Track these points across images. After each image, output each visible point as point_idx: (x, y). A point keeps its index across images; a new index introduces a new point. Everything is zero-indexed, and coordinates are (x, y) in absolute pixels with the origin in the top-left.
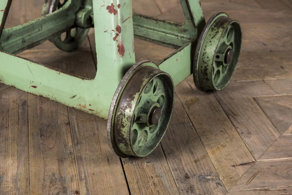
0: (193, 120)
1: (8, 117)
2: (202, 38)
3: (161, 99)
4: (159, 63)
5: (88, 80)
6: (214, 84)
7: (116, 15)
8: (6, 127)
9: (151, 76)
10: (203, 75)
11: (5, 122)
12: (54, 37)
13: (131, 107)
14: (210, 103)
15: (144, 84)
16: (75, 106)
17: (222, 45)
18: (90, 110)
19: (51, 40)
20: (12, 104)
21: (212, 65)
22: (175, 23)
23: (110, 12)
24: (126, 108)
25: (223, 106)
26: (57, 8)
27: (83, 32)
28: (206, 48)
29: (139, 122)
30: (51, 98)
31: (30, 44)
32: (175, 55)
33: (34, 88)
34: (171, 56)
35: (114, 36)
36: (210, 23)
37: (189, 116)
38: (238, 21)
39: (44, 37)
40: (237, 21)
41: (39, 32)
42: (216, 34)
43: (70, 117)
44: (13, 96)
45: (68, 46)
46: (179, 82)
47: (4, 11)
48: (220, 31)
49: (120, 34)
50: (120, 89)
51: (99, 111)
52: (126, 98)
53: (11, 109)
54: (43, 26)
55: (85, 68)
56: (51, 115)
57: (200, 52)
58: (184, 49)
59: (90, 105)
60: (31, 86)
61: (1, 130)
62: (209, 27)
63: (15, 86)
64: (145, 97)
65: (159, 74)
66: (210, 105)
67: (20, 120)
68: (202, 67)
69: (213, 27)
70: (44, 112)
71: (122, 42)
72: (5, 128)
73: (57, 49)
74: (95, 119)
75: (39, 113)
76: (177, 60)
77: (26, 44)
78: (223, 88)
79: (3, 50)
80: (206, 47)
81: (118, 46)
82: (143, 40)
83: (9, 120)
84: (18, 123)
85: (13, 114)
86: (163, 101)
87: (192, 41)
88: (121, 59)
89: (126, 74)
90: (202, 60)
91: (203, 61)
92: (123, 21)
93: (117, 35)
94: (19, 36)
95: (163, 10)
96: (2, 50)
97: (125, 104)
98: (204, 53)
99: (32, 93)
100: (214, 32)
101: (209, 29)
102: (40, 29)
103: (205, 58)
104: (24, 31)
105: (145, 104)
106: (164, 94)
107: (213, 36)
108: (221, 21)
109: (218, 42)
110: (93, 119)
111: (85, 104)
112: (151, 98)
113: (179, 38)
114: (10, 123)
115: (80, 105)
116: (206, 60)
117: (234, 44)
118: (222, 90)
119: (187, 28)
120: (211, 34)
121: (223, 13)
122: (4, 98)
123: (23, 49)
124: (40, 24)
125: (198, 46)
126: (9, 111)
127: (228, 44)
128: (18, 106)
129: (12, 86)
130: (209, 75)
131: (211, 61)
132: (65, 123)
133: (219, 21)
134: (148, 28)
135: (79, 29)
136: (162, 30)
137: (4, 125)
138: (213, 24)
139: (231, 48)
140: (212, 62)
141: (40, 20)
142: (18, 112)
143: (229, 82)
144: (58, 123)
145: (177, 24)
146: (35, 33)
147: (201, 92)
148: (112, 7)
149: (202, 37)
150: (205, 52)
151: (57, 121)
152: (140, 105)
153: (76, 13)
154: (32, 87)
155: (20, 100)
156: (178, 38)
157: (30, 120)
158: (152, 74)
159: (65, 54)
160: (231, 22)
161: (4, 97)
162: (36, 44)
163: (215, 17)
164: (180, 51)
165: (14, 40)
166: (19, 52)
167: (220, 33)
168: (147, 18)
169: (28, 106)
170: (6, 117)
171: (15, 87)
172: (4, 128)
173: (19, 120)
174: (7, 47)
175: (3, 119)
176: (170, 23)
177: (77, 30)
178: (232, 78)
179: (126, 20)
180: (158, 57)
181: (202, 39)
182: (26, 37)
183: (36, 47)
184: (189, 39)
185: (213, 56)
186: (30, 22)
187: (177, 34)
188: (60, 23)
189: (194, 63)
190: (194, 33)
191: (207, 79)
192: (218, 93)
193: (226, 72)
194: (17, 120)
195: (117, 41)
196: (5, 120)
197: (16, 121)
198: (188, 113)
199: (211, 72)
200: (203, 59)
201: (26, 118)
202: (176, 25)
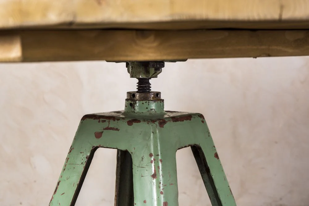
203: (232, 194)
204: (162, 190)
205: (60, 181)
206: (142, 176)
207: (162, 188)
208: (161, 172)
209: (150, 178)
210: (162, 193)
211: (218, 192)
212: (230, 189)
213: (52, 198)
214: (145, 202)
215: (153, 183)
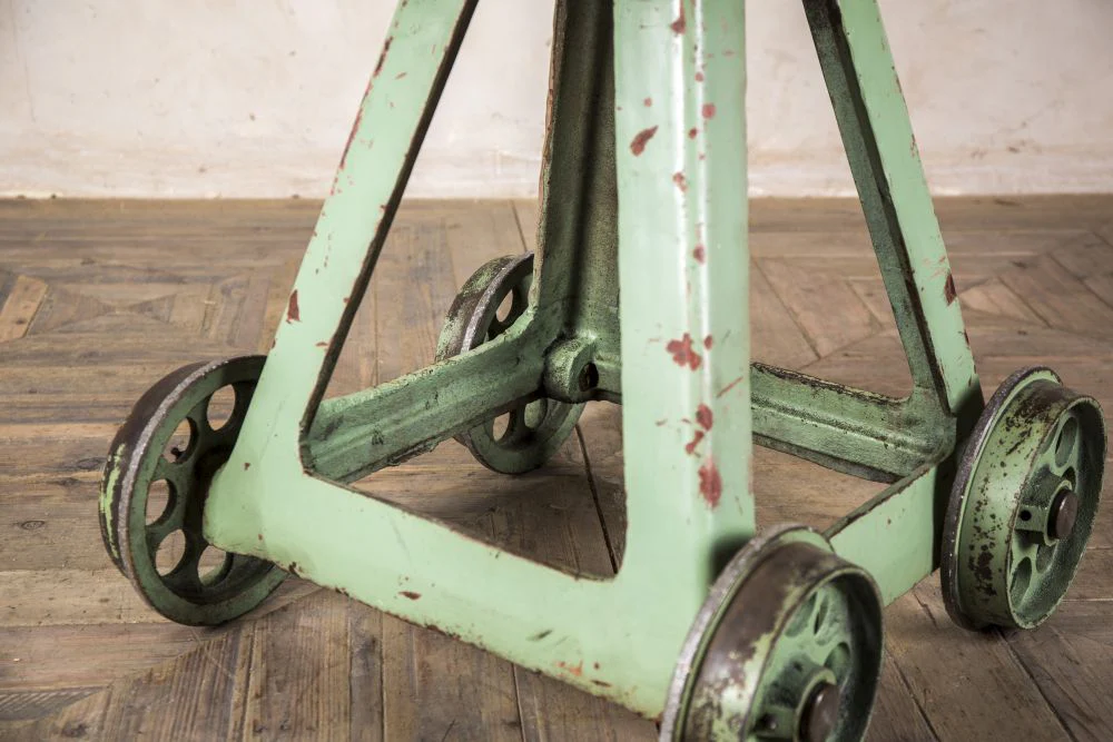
0: (940, 728)
1: (318, 691)
2: (972, 451)
3: (839, 654)
4: (831, 532)
5: (595, 579)
6: (1012, 609)
7: (698, 371)
8: (310, 729)
9: (811, 579)
10: (976, 574)
11: (305, 709)
12: (471, 430)
13: (741, 683)
14: (998, 671)
15: (788, 603)
16: (544, 668)
17: (1039, 475)
18: (597, 683)
19: (460, 439)
20: (329, 647)
21: (1008, 542)
22: (877, 395)
23: (679, 359)
24: (726, 683)
25: (1042, 684)
26: (487, 337)
27: (563, 413)
28: (988, 485)
29: (766, 734)
30: (466, 636)
31: (396, 450)
32: (884, 504)
33: (408, 599)
34: (871, 509)
35: (689, 438)
36: (1002, 404)
37: (928, 716)
38: (1094, 399)
39: (442, 429)
40: (1091, 400)
41: (427, 413)
42: (1023, 441)
43: (522, 700)
44: (333, 620)
45: (513, 458)
46: (895, 596)
47: (327, 347)
48: (1034, 430)
49: (709, 435)
50: (707, 617)
51: (627, 688)
52: (725, 649)
53: (326, 666)
54: (442, 391)
55: (571, 533)
56: (457, 692)
57: (965, 500)
58: (912, 486)
59: (597, 666)
60: (400, 593)
61: (294, 736)
62: (999, 415)
63: (348, 590)
64: (788, 648)
65: (838, 573)
66: (996, 680)
67: (354, 705)
68: (972, 547)
69: (1010, 415)
70: (435, 678)
71: (715, 458)
72: (305, 729)
73: (478, 466)
74: (605, 711)
75: (417, 684)
76: (889, 522)
77: (386, 450)
78: (1043, 620)
79: (316, 470)
80: (986, 480)
81: (702, 474)
82: (766, 446)
83: (321, 704)
84: (348, 715)
85: (331, 683)
86: (845, 664)
87: (939, 457)
88: (709, 516)
89: (728, 569)
90: (973, 524)
91: (975, 527)
92: (720, 391)
93: (699, 436)
94: (365, 424)
95: (825, 347)
96: (312, 471)
97: (724, 672)
98: (979, 503)
99: (401, 616)
100: (1016, 432)
101: (999, 421)
102: (432, 401)
103: (983, 518)
104: (381, 408)
105: (786, 674)
106: (848, 639)
107: (1012, 446)
108: (1036, 397)
109: (1029, 467)
110: (598, 711)
111: (581, 663)
112: (807, 651)
113: (891, 445)
114: (321, 715)
115: (563, 664)
116: (987, 524)
117: (1077, 472)
118: (1037, 629)
119: (917, 414)
120: (1004, 439)
121: (1045, 369)
122: (303, 627)
123: (373, 466)
124: (434, 388)
125: (958, 479)
126: (321, 672)
127: (1058, 472)
128: (349, 653)
129: (337, 591)
130: (996, 576)
131: (1005, 530)
132: (504, 722)
133: (1030, 398)
134: (785, 410)
135: (550, 401)
136: (832, 417)
137: (301, 722)
138: (1010, 405)
139: (1071, 488)
140: (1007, 533)
141: (433, 373)
142: (350, 678)
143: (1060, 600)
144: (481, 722)
145: (884, 398)
146: (415, 415)
147: (966, 633)
148: (686, 343)
149: (975, 446)
150: (984, 498)
151: (477, 713)
152: (772, 675)
153: (548, 352)
154: (403, 597)
155: (358, 635)
156: (886, 446)
157: (389, 706)
158: (814, 573)
159: (502, 482)
160: (1073, 400)
161: (306, 625)
162: (416, 449)
163: (1016, 383)
164: (900, 490)
165: (348, 437)
166: (359, 474)
167: (1036, 437)
168: (781, 375)
169: (381, 658)
170: (309, 691)
171: (347, 595)
172: (301, 729)
173: (351, 703)
174: (326, 458)
175: (299, 701)
176: (859, 396)
177: (545, 405)
178: (1072, 588)
179: (731, 386)
180: (812, 502)
181: (975, 454)
182: (385, 427)
183: (415, 459)
184: (927, 451)
185: (1011, 514)
186: (400, 379)
187: (882, 432)
188: (496, 385)
189: (945, 534)
190: (945, 433)
191: (990, 591)
192: (1025, 636)
193: (1049, 568)
194: (346, 707)
195: (698, 456)
196: (306, 703)
197: (342, 708)
198: (922, 703)
199: (1003, 568)
200: (976, 520)
201: (375, 699)
202: (882, 403)
203: (901, 91)
204: (699, 70)
205: (391, 39)
206: (642, 27)
207: (699, 62)
208: (699, 16)
209: (667, 32)
210: (699, 77)
211: (862, 83)
212: (896, 76)
213: (370, 87)
214: (648, 102)
215: (673, 49)
